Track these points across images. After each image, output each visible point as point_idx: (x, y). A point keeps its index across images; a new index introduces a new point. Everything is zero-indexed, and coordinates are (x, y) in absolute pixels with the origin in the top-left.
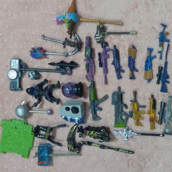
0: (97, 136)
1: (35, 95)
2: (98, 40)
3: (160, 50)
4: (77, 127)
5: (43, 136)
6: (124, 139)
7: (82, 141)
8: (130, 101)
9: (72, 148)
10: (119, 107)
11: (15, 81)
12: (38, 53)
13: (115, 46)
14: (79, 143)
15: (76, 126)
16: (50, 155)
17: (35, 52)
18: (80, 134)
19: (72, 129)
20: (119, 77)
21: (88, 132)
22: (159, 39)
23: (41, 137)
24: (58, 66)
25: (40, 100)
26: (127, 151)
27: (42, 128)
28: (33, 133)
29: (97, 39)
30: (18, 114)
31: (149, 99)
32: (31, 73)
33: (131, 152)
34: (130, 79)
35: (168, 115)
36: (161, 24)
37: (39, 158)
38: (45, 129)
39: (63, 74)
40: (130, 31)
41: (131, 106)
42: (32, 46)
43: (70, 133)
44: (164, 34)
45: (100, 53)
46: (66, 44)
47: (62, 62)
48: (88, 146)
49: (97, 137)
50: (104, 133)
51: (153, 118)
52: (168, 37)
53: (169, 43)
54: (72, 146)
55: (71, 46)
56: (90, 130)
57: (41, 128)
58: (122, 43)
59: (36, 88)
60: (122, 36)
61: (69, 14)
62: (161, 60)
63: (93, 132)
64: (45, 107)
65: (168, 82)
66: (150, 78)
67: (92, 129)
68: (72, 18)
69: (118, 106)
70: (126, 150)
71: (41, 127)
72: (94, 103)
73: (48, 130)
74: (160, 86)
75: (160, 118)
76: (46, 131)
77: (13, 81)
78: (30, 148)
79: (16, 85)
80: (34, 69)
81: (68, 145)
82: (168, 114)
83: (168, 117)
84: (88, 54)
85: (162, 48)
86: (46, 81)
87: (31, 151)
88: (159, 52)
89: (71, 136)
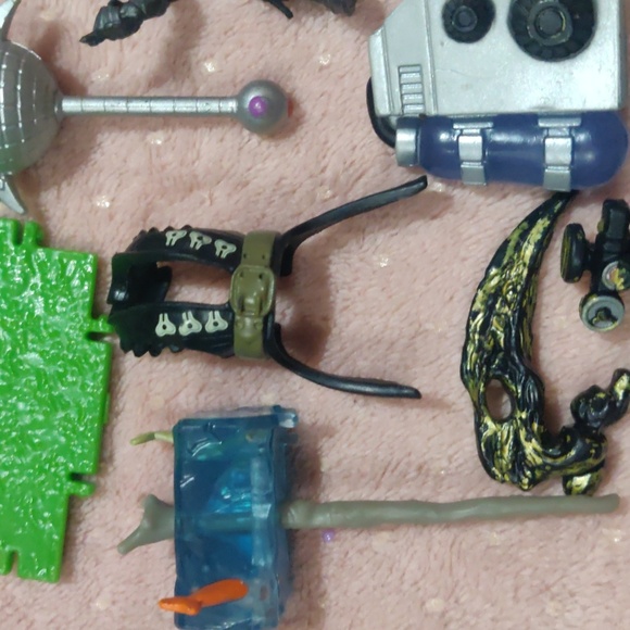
4: (548, 234)
5: (216, 323)
9: (531, 447)
14: (595, 390)
16: (296, 517)
19: (500, 259)
23: (197, 327)
28: (101, 325)
37: (183, 552)
54: (527, 423)
64: (210, 67)
78: (76, 477)
81: (479, 424)
87: (85, 508)
89: (507, 327)
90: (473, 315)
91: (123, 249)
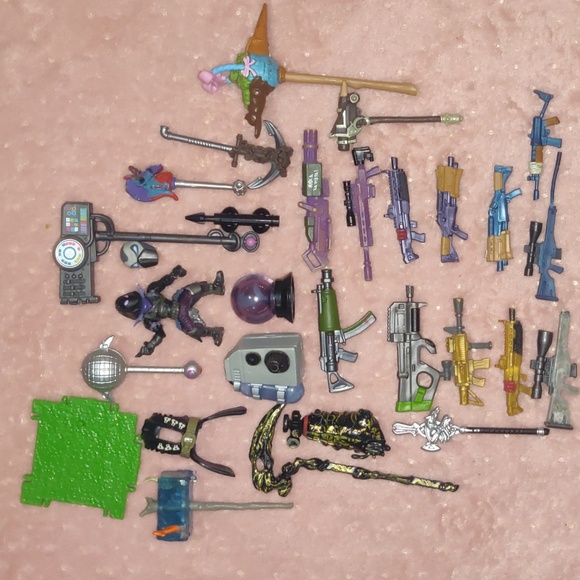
0: (346, 441)
1: (146, 316)
2: (341, 142)
3: (535, 173)
4: (279, 414)
5: (176, 448)
6: (427, 448)
7: (297, 459)
8: (446, 329)
9: (267, 480)
10: (410, 348)
11: (77, 273)
12: (152, 184)
13: (395, 161)
14: (289, 463)
15: (278, 410)
17: (142, 180)
18: (291, 436)
19: (263, 421)
20: (411, 255)
21: (318, 428)
22: (529, 139)
23: (170, 449)
24: (216, 223)
25: (160, 333)
26: (437, 485)
27: (170, 422)
28: (138, 439)
29: (340, 139)
30: (91, 378)
31: (502, 321)
32: (132, 248)
33: (449, 487)
34: (443, 261)
35: (561, 370)
36: (536, 91)
38: (180, 424)
39: (233, 248)
40: (439, 113)
41: (448, 343)
42: (131, 162)
43: (260, 433)
44: (545, 124)
45: (349, 182)
46: (242, 154)
47: (230, 212)
48: (316, 472)
49: (346, 445)
50: (368, 430)
51: (516, 379)
52: (557, 132)
53: (559, 150)
54: (267, 473)
55: (259, 160)
56: (323, 423)
57: (167, 420)
58: (415, 151)
59: (149, 295)
60: (417, 129)
61: (253, 61)
62: (537, 202)
63: (331, 428)
65: (560, 270)
66: (504, 257)
67: (331, 418)
68: (261, 73)
69: (407, 345)
70: (435, 482)
71: (169, 419)
72: (333, 339)
73: (192, 427)
74: (534, 282)
75: (538, 379)
76: (183, 431)
77: (71, 274)
79: (82, 287)
80: (139, 234)
81: (253, 472)
82: (560, 367)
83: (560, 374)
84: (314, 185)
85: (540, 164)
86: (179, 271)
88: (529, 178)
89: (263, 443)
90: (254, 438)
91: (148, 417)
